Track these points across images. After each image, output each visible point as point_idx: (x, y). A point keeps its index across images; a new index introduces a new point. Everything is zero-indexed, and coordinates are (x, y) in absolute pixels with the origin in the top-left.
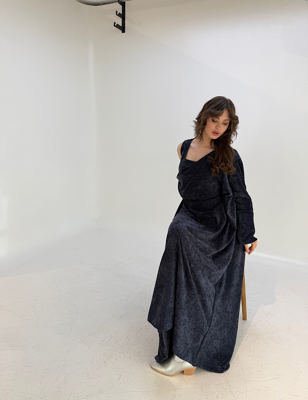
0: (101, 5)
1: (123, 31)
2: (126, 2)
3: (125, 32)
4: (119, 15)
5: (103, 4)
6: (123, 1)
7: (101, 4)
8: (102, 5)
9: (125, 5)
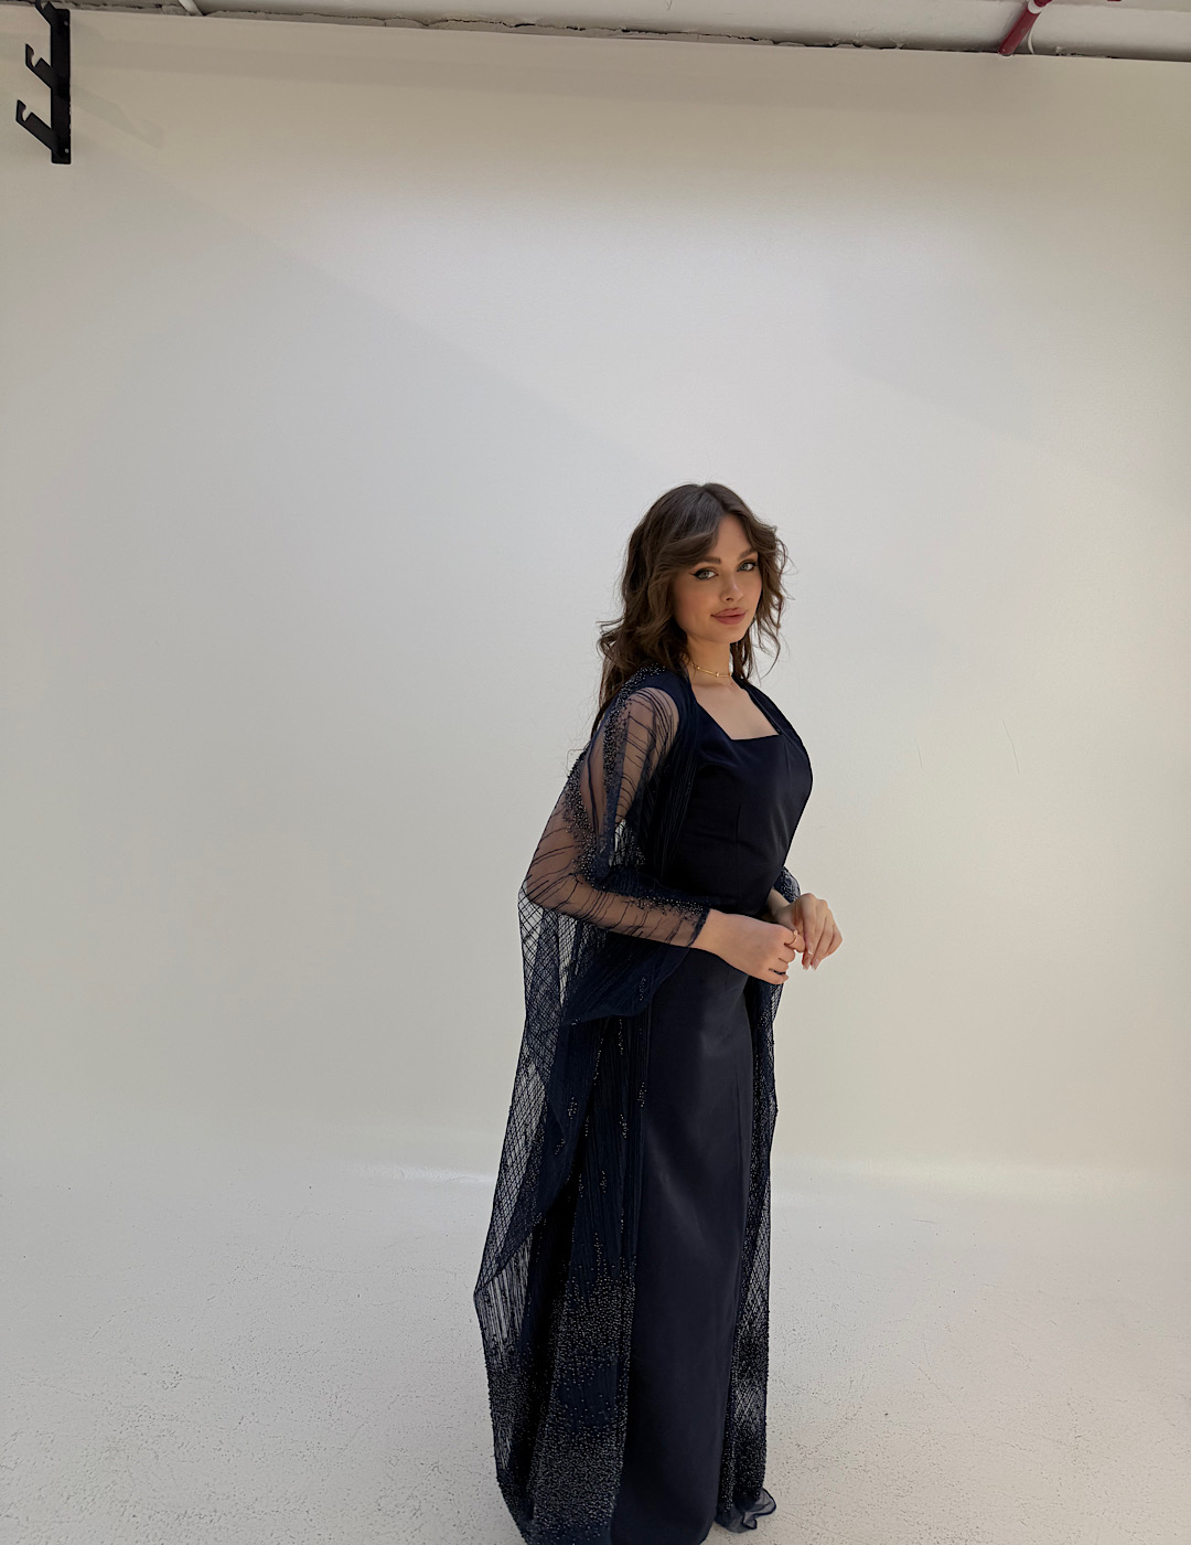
1: (61, 154)
2: (76, 16)
3: (69, 163)
4: (39, 69)
6: (56, 5)
9: (68, 28)
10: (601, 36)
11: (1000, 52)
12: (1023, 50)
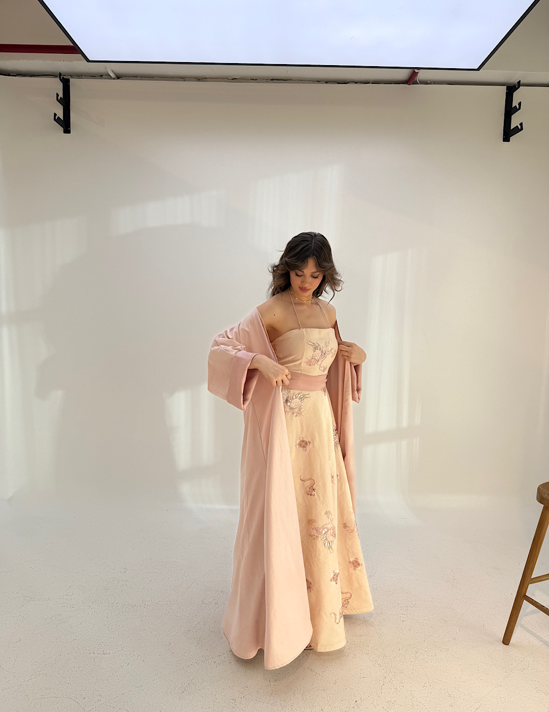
0: (13, 76)
1: (67, 130)
2: (72, 80)
3: (69, 132)
4: (60, 101)
5: (18, 75)
6: (65, 77)
7: (13, 72)
8: (15, 76)
9: (69, 85)
10: (263, 83)
11: (407, 84)
12: (415, 83)
